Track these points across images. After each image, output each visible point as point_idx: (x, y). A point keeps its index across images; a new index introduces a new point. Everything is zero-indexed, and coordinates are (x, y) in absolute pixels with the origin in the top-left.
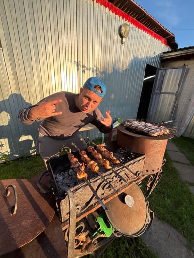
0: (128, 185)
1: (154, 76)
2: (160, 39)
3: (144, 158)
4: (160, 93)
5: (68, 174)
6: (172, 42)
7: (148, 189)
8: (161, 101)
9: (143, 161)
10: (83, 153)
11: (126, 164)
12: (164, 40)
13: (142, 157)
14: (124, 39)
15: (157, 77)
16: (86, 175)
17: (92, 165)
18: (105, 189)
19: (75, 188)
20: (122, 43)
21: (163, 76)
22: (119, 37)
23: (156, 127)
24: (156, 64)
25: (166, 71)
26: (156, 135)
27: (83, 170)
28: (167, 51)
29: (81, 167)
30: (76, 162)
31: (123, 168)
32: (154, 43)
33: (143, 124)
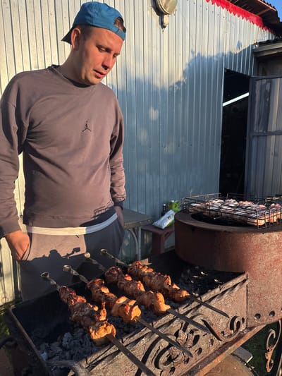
0: (218, 355)
1: (247, 94)
2: (247, 16)
3: (244, 281)
4: (267, 134)
5: (61, 346)
6: (275, 22)
7: (269, 370)
8: (272, 151)
9: (244, 289)
10: (97, 285)
11: (204, 298)
12: (254, 17)
13: (239, 280)
14: (166, 18)
15: (252, 96)
16: (111, 329)
17: (123, 305)
18: (161, 366)
19: (89, 360)
20: (163, 27)
21: (268, 95)
22: (154, 13)
23: (262, 206)
24: (247, 69)
25: (271, 82)
26: (262, 222)
27: (103, 318)
28: (266, 39)
29: (98, 313)
30: (83, 305)
31: (198, 307)
32: (235, 24)
33: (233, 202)
